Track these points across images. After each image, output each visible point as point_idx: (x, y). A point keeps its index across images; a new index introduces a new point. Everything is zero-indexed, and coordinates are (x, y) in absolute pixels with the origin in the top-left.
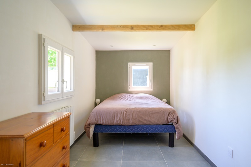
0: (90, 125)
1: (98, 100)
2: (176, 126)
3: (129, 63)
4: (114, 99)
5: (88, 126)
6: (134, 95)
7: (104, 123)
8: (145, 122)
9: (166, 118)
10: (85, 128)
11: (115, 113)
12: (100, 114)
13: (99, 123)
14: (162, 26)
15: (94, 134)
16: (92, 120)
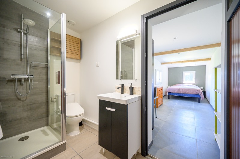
0: (167, 92)
1: (169, 86)
2: (200, 95)
3: (183, 72)
4: (176, 86)
5: (166, 93)
6: (185, 85)
7: (172, 92)
8: (187, 93)
9: (196, 92)
10: (165, 93)
11: (175, 89)
12: (170, 89)
13: (170, 92)
14: (195, 60)
15: (168, 95)
16: (168, 91)
